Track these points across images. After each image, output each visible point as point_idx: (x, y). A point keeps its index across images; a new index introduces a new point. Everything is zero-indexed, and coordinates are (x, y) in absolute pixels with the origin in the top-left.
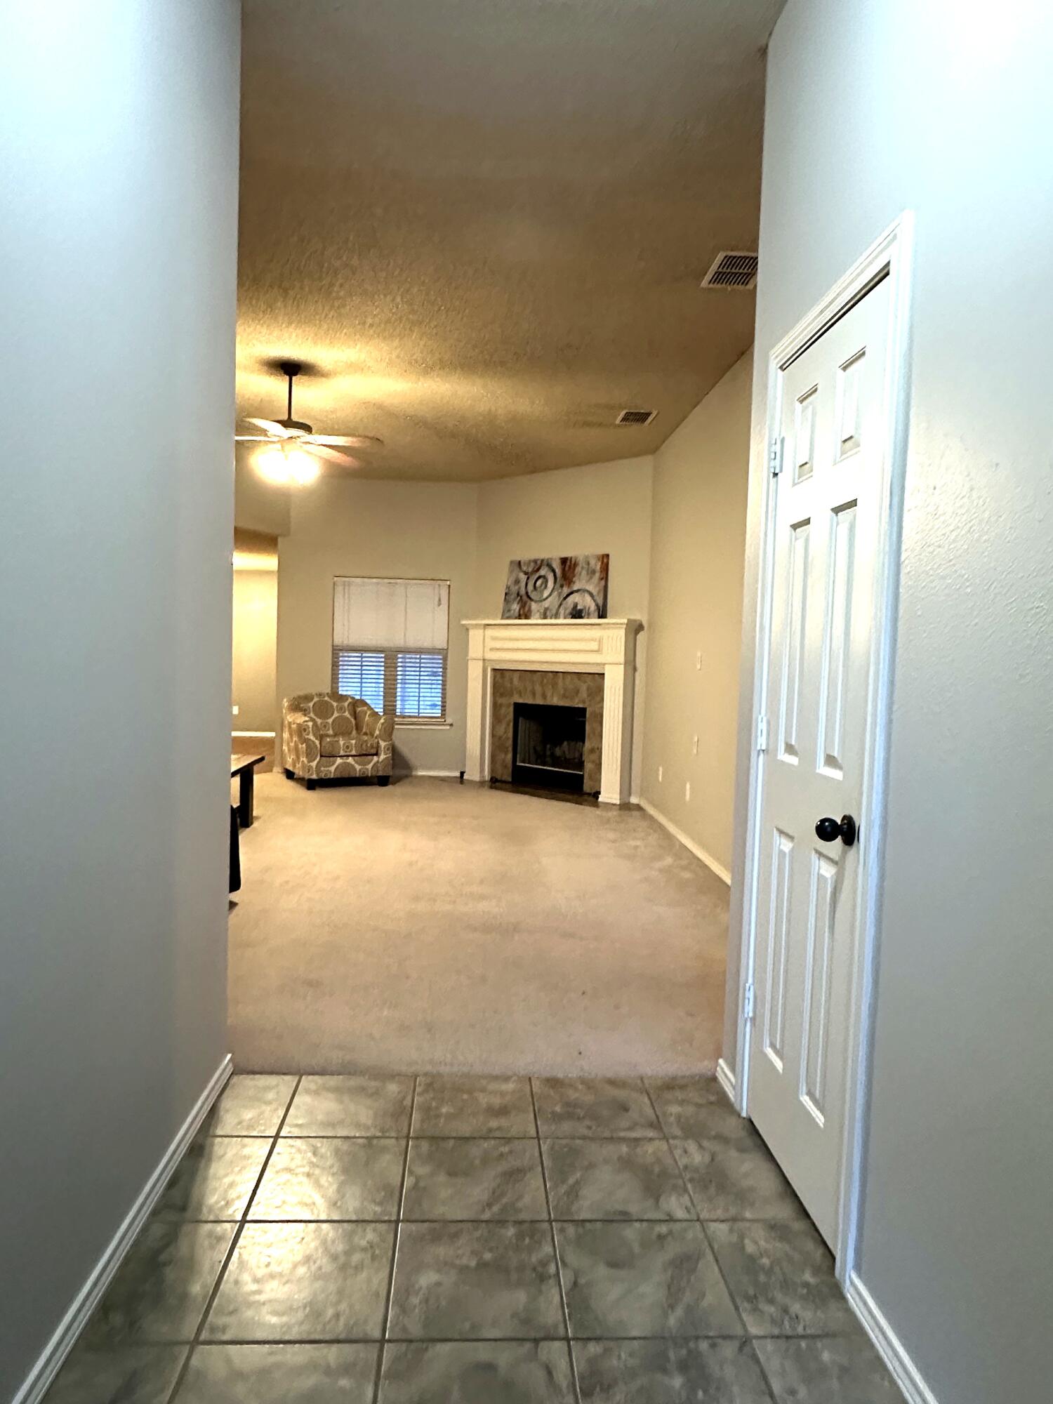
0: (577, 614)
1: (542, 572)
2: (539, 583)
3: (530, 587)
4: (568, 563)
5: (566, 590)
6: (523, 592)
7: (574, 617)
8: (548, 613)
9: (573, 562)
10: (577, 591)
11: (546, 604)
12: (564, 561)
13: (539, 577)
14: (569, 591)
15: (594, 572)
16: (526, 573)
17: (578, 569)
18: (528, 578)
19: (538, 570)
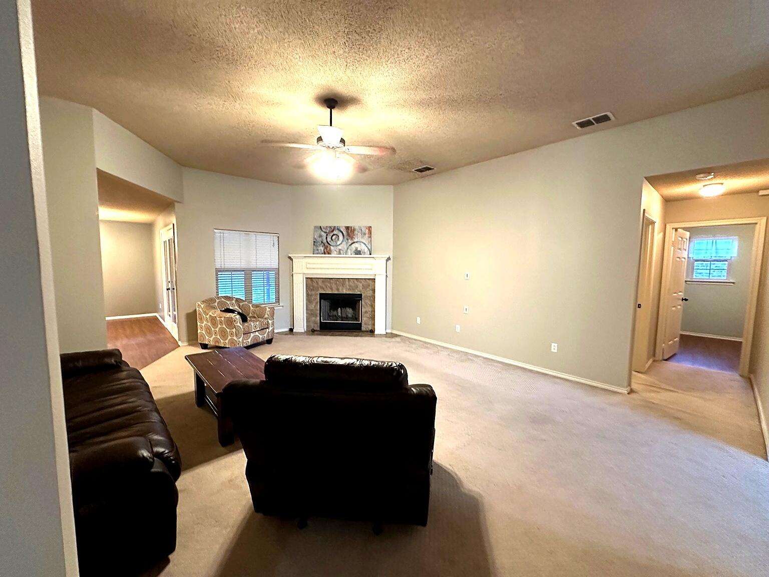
0: (358, 252)
1: (335, 232)
2: (334, 238)
3: (329, 239)
4: (350, 229)
5: (350, 242)
6: (325, 241)
7: (356, 254)
8: (341, 252)
9: (353, 228)
10: (357, 242)
11: (340, 247)
12: (347, 228)
13: (334, 235)
14: (352, 242)
15: (365, 234)
16: (325, 232)
17: (356, 232)
18: (327, 235)
19: (333, 231)
